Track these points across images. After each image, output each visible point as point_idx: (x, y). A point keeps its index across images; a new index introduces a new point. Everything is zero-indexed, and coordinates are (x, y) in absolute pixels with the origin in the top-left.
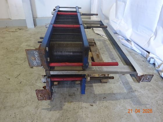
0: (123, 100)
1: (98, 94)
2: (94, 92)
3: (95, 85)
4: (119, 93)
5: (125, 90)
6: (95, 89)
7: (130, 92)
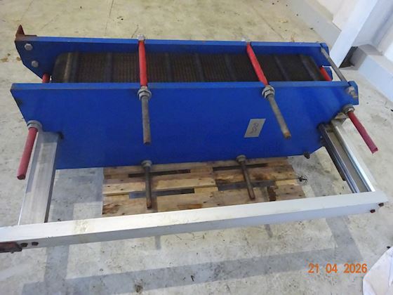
0: (45, 261)
1: (73, 210)
2: (79, 202)
3: (99, 206)
4: (67, 257)
5: (74, 277)
6: (88, 204)
7: (67, 288)
